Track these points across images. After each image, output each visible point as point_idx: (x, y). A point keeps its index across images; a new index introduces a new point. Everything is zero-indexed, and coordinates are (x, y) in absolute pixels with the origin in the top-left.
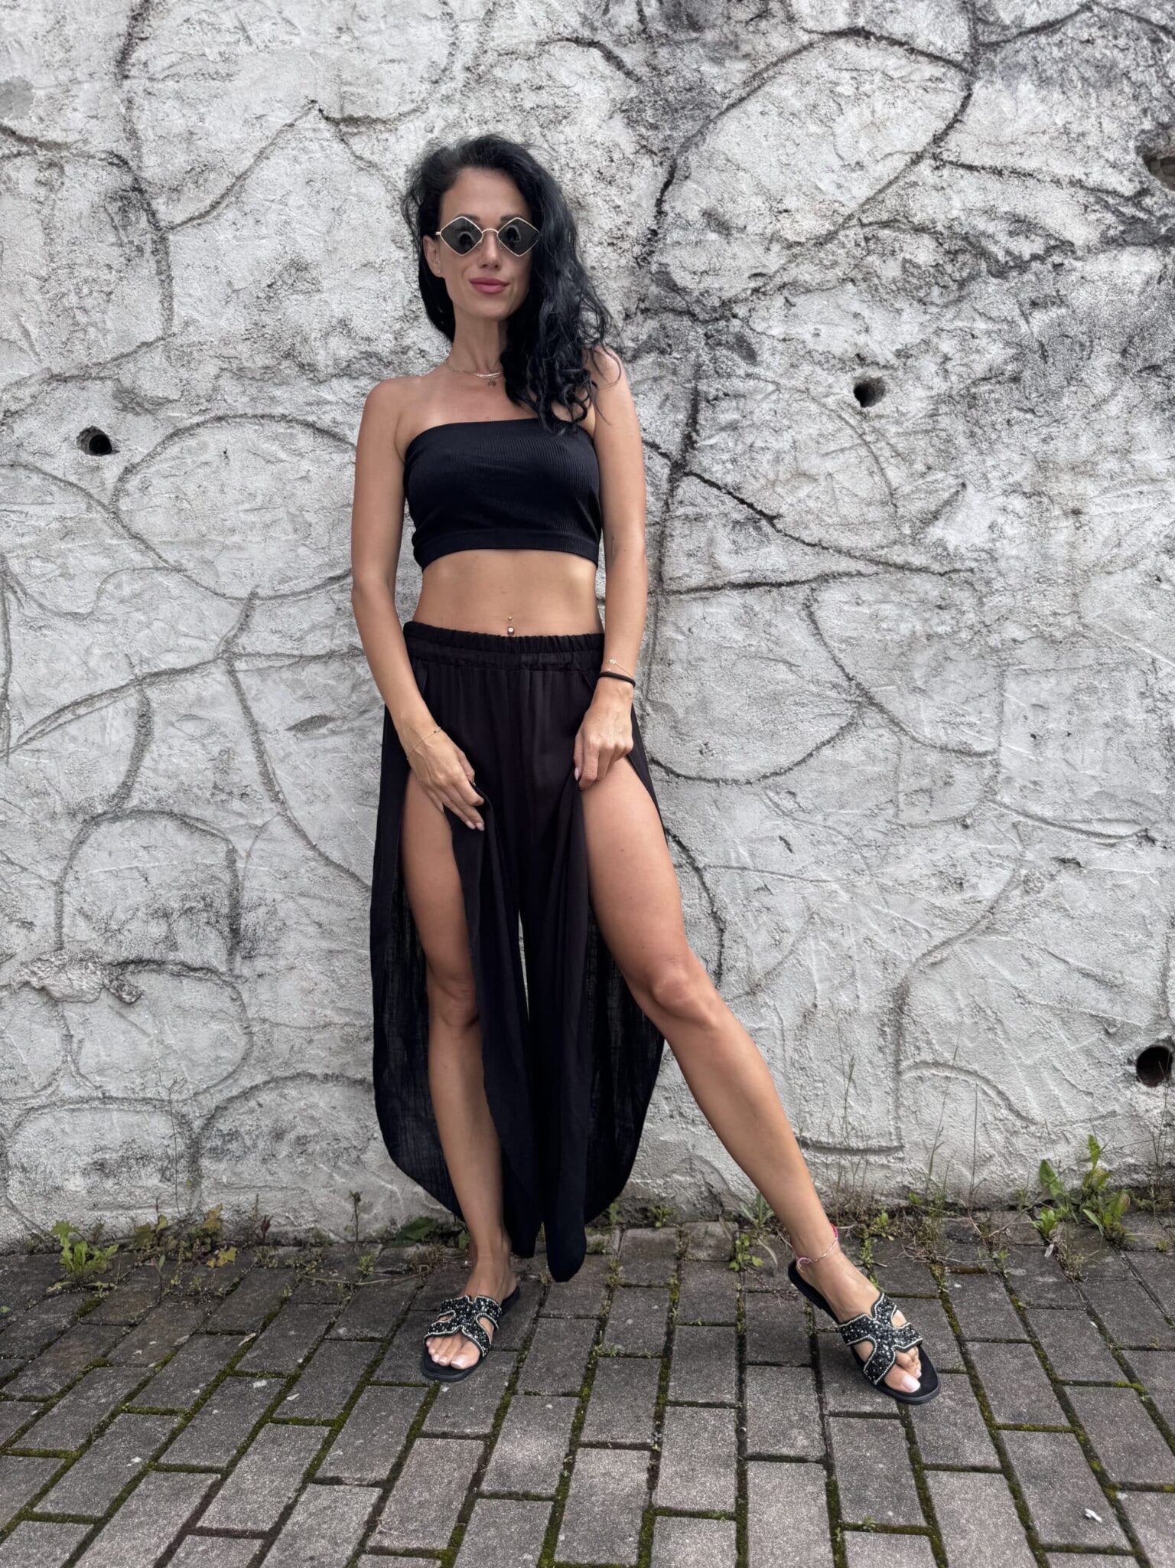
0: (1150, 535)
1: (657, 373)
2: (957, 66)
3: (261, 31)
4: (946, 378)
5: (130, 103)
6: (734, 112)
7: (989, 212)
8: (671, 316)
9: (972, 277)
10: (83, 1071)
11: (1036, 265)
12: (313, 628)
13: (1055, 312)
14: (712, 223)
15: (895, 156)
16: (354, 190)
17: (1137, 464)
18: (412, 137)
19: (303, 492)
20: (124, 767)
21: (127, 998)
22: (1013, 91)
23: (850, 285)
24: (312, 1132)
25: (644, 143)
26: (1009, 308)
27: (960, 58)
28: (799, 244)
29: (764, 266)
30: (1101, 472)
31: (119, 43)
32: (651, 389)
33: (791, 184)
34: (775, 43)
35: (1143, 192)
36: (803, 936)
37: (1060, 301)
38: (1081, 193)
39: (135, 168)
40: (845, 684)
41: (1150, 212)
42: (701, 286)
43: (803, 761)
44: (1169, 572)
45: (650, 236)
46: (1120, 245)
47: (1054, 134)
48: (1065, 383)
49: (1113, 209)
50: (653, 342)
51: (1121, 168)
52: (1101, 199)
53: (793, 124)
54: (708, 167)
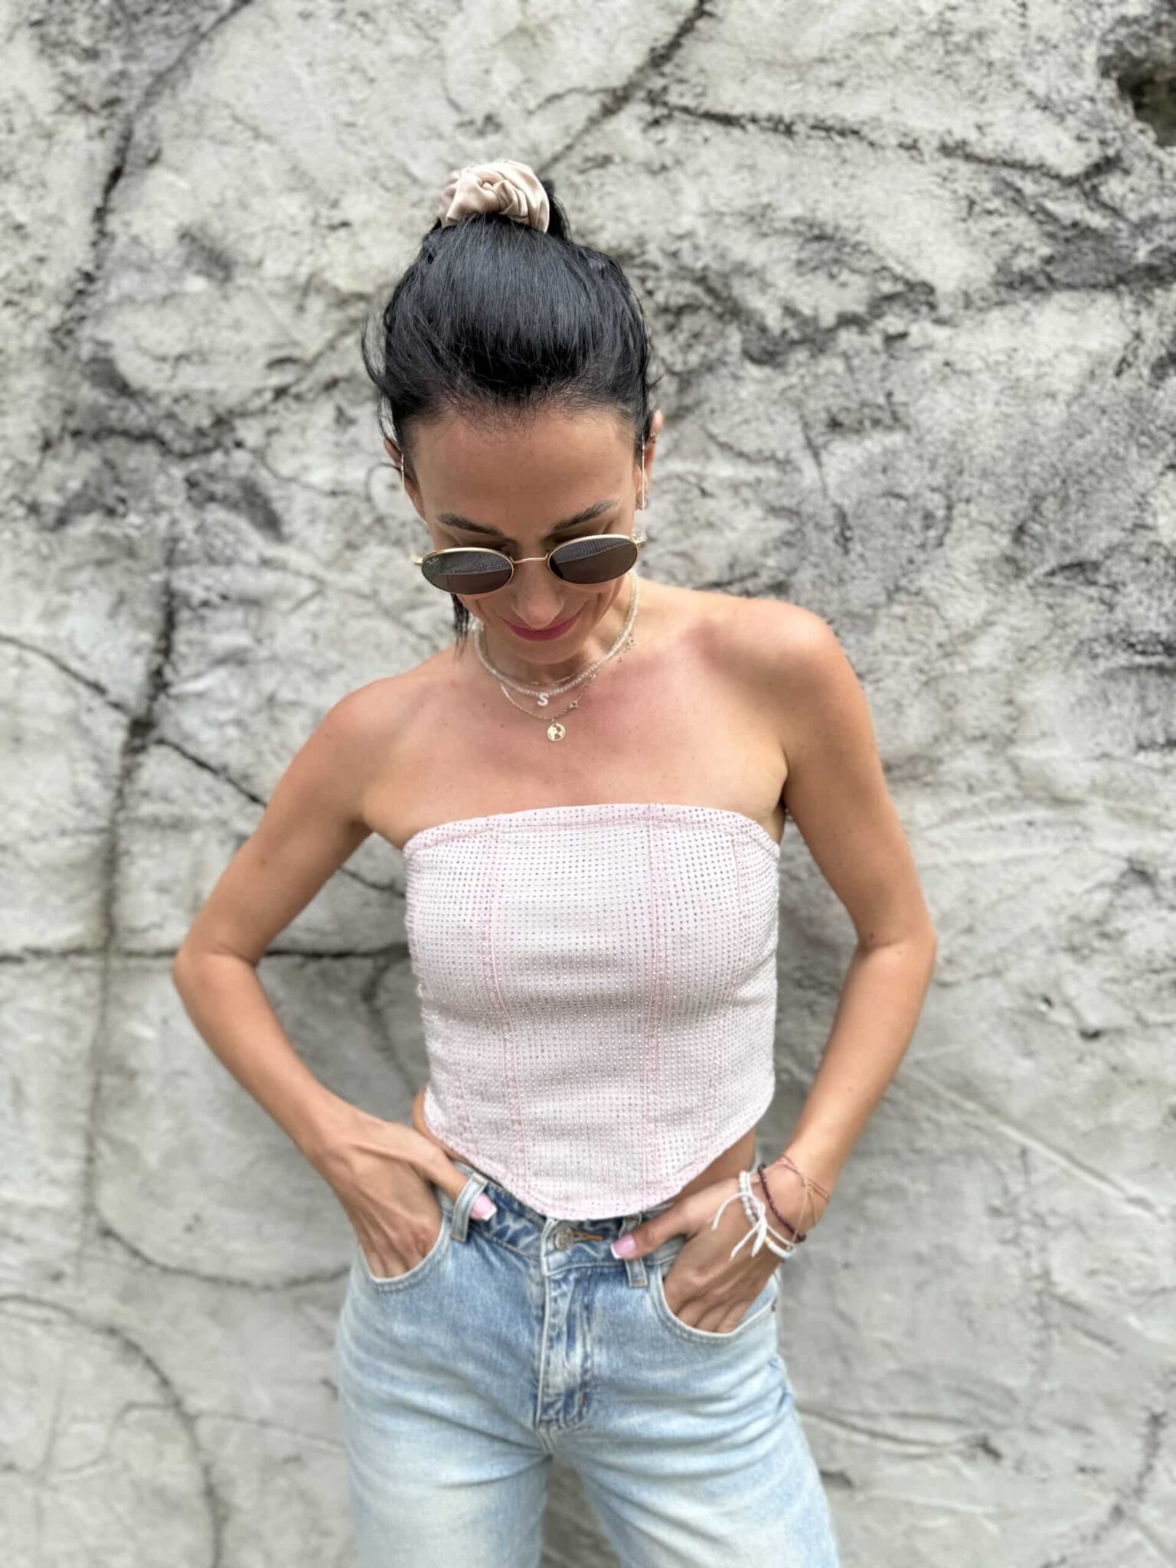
0: (1038, 913)
1: (101, 552)
6: (247, 14)
7: (757, 219)
8: (122, 442)
9: (709, 367)
11: (848, 338)
13: (877, 442)
14: (198, 257)
15: (570, 101)
17: (1024, 767)
25: (71, 89)
26: (781, 432)
29: (295, 344)
30: (949, 778)
32: (93, 582)
33: (358, 166)
35: (1106, 166)
37: (894, 419)
38: (964, 169)
41: (1116, 212)
42: (176, 387)
44: (1071, 989)
45: (80, 285)
46: (1039, 289)
47: (916, 37)
48: (882, 598)
49: (1032, 208)
50: (92, 493)
51: (1062, 110)
52: (1009, 185)
53: (363, 36)
54: (196, 136)
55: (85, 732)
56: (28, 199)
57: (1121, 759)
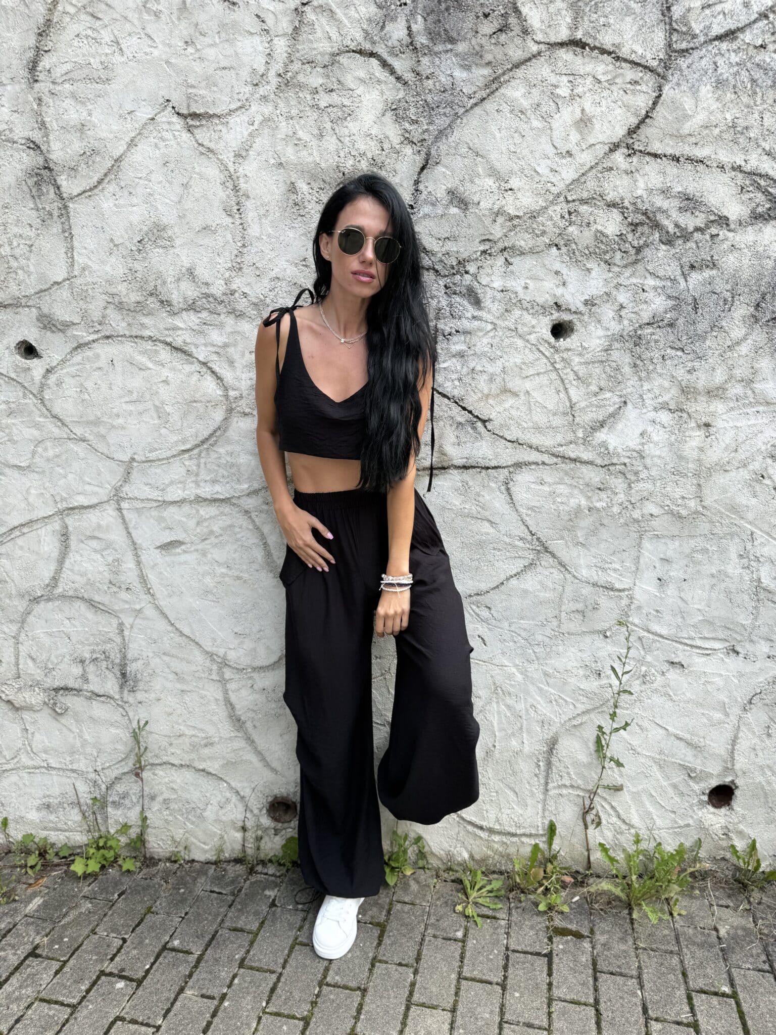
0: (760, 444)
2: (651, 70)
3: (131, 44)
4: (620, 322)
5: (40, 100)
6: (478, 110)
7: (665, 192)
9: (647, 245)
10: (35, 751)
11: (697, 236)
12: (172, 483)
13: (707, 273)
14: (455, 202)
15: (597, 147)
16: (197, 170)
17: (757, 391)
18: (238, 129)
19: (164, 392)
20: (53, 567)
21: (59, 711)
22: (694, 91)
23: (555, 248)
24: (173, 797)
25: (407, 135)
26: (673, 270)
27: (655, 63)
28: (518, 217)
29: (491, 234)
30: (730, 396)
31: (31, 54)
33: (516, 168)
34: (511, 53)
36: (489, 702)
37: (714, 265)
38: (740, 176)
39: (45, 151)
40: (529, 537)
42: (444, 250)
43: (497, 587)
44: (771, 471)
46: (765, 219)
47: (724, 128)
48: (709, 330)
49: (764, 190)
52: (755, 182)
53: (521, 120)
54: (454, 155)
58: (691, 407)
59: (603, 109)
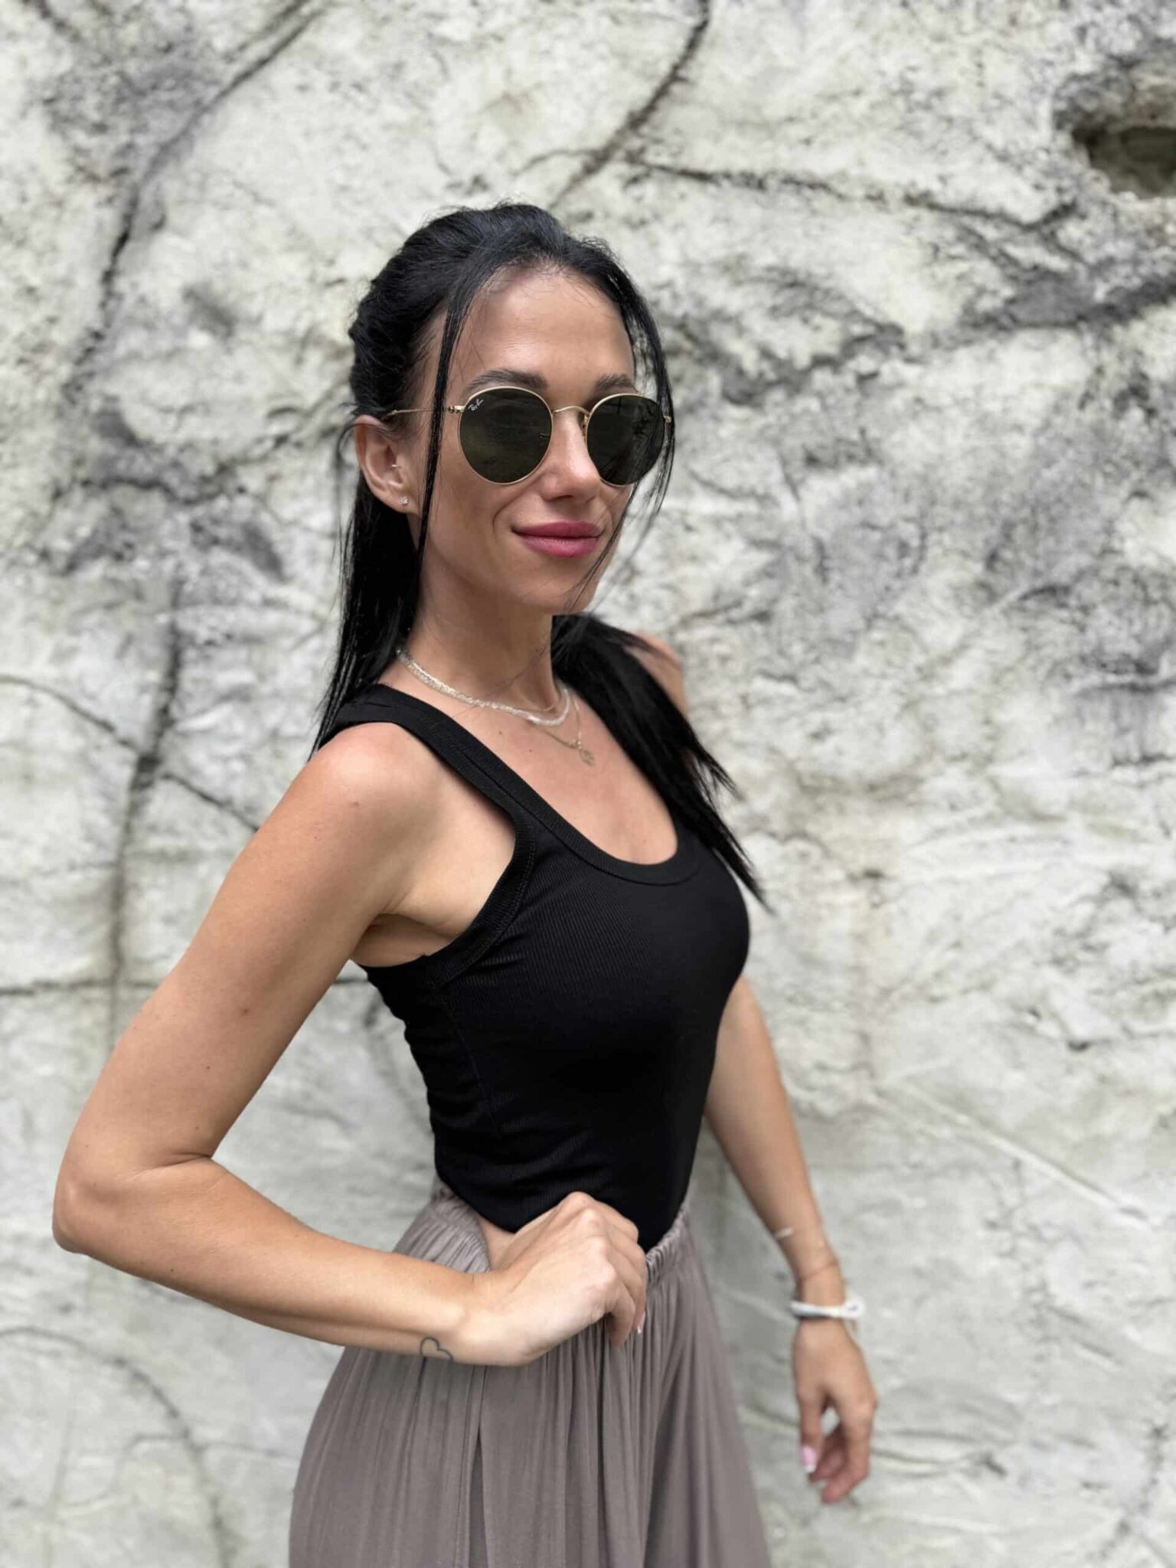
0: (1022, 928)
1: (109, 595)
6: (248, 89)
7: (734, 269)
8: (129, 491)
9: (690, 408)
11: (822, 378)
13: (852, 476)
15: (554, 162)
17: (1004, 784)
25: (81, 161)
26: (760, 468)
29: (295, 394)
30: (931, 797)
32: (102, 625)
35: (1063, 212)
37: (868, 453)
38: (927, 217)
41: (1073, 255)
42: (181, 436)
45: (90, 343)
46: (1002, 328)
47: (880, 96)
48: (860, 624)
49: (993, 251)
50: (101, 539)
51: (1018, 160)
52: (971, 232)
53: (357, 106)
54: (198, 202)
55: (93, 769)
56: (39, 263)
57: (1097, 776)
58: (833, 828)
59: (561, 66)
